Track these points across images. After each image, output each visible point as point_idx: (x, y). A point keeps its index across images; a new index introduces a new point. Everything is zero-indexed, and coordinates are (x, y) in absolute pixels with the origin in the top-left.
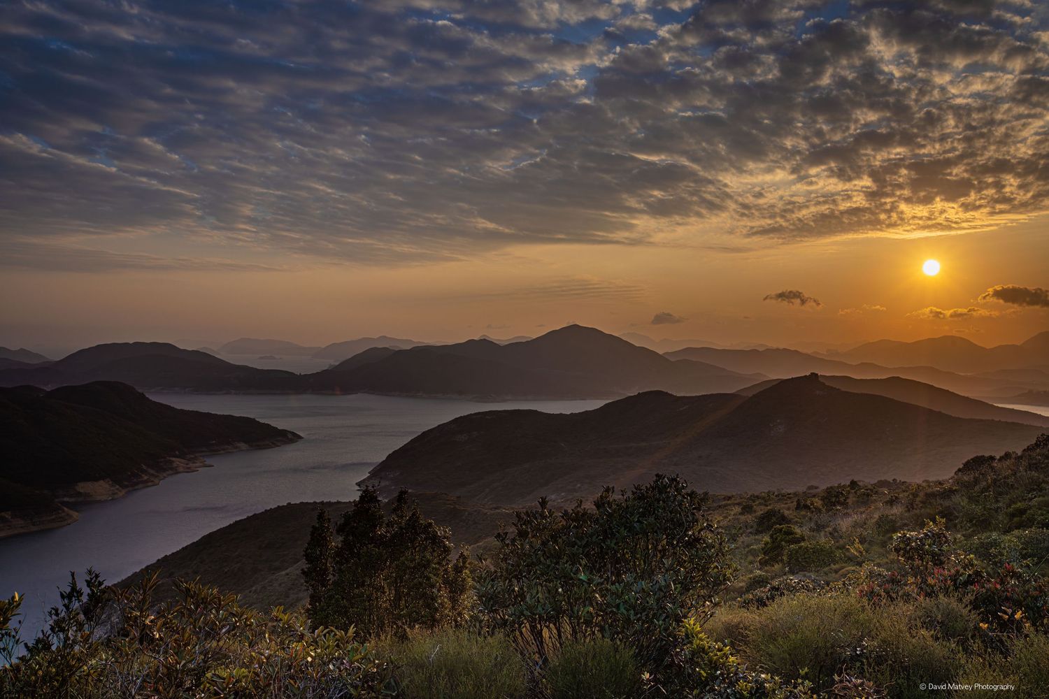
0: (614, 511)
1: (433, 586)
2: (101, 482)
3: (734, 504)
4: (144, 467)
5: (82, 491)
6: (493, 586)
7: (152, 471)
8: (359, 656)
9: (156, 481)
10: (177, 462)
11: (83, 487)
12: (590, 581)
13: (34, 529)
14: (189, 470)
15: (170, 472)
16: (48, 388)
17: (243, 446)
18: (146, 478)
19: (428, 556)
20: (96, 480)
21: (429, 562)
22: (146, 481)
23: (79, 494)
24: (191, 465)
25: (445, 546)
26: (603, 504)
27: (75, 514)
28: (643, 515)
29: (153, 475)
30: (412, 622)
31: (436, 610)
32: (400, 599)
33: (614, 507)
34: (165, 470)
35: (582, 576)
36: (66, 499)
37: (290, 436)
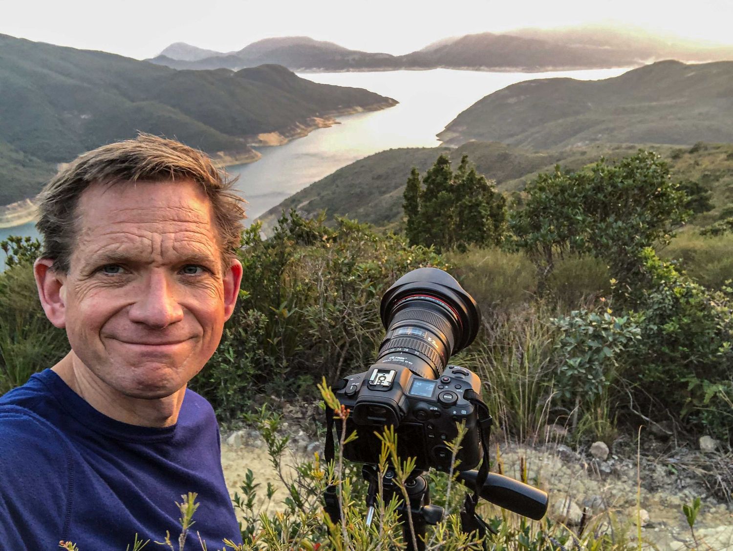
0: (605, 175)
1: (483, 217)
2: (273, 134)
3: (722, 153)
4: (298, 124)
5: (261, 139)
6: (520, 221)
7: (303, 127)
8: (436, 262)
9: (306, 133)
10: (319, 120)
11: (262, 137)
12: (584, 221)
13: (237, 163)
14: (326, 126)
15: (314, 127)
16: (236, 70)
17: (359, 109)
18: (299, 131)
19: (480, 198)
20: (269, 132)
21: (481, 202)
22: (299, 134)
23: (261, 141)
24: (327, 122)
25: (491, 192)
26: (598, 170)
27: (259, 154)
28: (625, 178)
29: (302, 129)
30: (470, 239)
31: (485, 232)
32: (462, 224)
33: (606, 172)
34: (309, 126)
35: (580, 218)
36: (253, 145)
37: (390, 101)
